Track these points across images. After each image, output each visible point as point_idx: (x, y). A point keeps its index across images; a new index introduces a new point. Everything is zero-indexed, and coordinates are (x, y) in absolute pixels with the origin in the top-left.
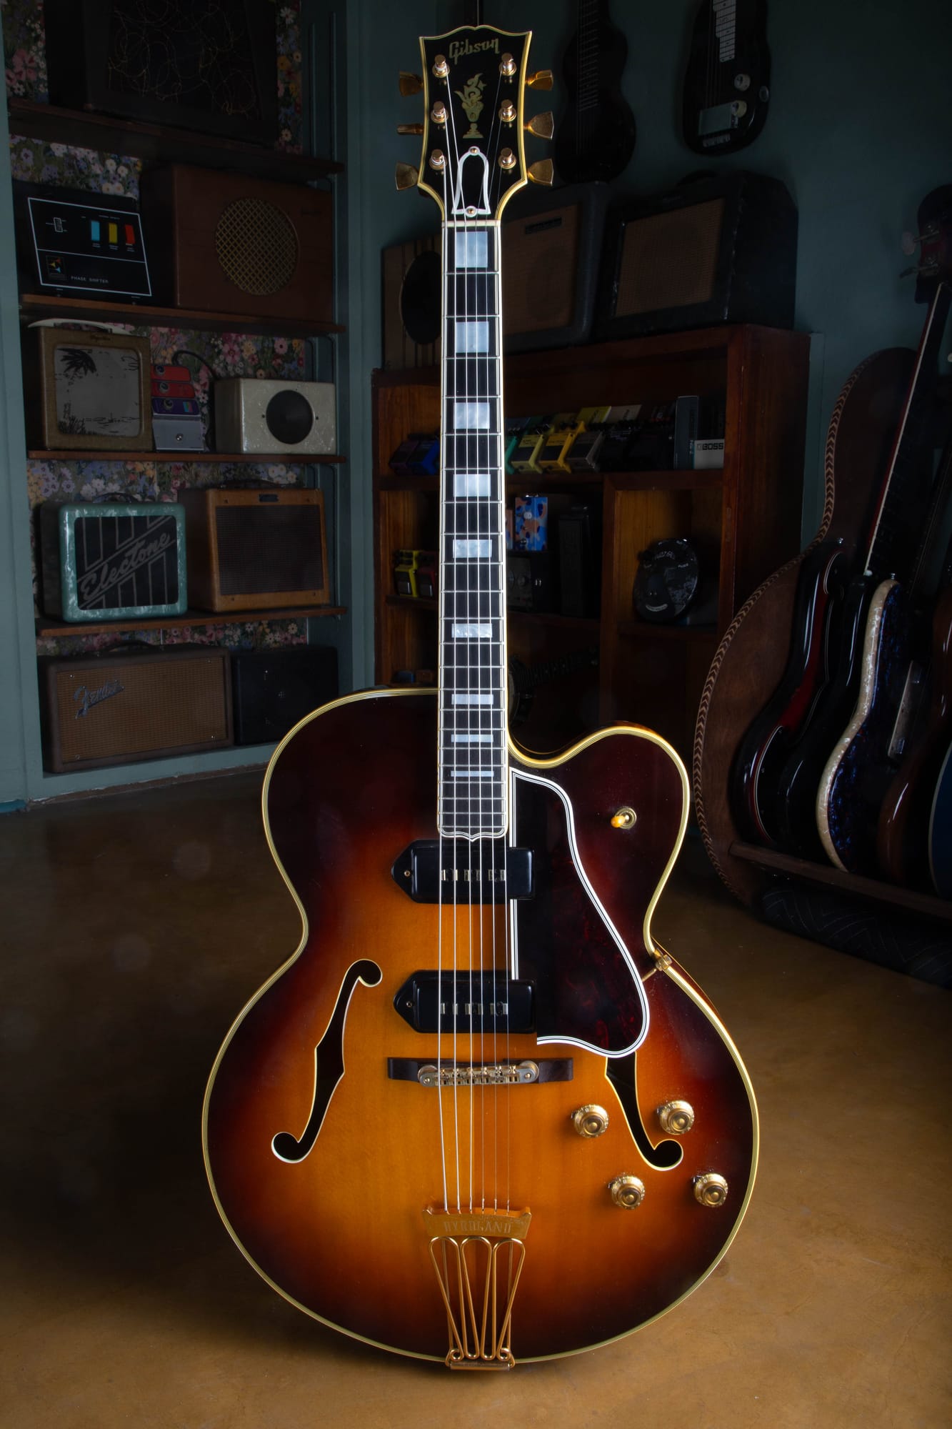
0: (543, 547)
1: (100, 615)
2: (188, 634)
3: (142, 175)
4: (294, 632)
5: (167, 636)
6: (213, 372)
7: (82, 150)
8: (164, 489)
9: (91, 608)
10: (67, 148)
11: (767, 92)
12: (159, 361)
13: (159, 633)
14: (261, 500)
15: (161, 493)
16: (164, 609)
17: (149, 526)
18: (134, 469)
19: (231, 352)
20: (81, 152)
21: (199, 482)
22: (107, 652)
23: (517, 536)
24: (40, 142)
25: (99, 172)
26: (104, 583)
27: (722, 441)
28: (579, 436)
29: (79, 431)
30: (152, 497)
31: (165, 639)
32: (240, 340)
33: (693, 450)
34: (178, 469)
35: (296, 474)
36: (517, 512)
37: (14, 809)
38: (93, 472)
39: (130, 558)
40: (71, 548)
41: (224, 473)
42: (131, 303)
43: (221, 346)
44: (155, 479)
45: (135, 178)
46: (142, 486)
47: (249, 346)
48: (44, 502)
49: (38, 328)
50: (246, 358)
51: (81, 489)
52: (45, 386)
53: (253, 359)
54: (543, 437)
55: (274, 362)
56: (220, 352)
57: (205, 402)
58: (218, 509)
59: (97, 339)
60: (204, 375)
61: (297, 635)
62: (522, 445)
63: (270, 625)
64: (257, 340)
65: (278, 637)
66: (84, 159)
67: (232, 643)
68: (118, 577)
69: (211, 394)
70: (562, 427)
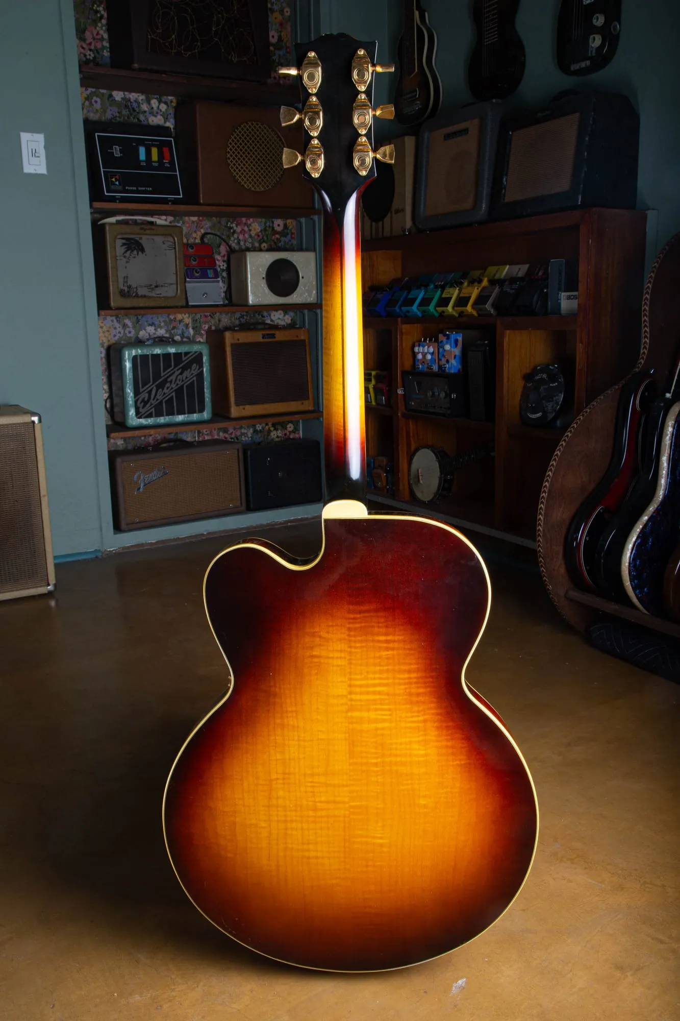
0: (459, 370)
1: (151, 422)
2: (215, 432)
3: (176, 109)
4: (291, 429)
5: (201, 435)
6: (230, 247)
7: (133, 94)
8: (196, 331)
9: (145, 418)
10: (124, 94)
11: (618, 26)
12: (191, 241)
13: (195, 432)
14: (263, 338)
15: (195, 334)
16: (195, 417)
17: (184, 359)
18: (175, 318)
19: (243, 232)
20: (133, 96)
21: (221, 326)
22: (157, 447)
23: (440, 362)
24: (104, 91)
25: (146, 109)
26: (153, 400)
27: (576, 293)
28: (484, 288)
29: (134, 295)
30: (188, 338)
31: (199, 436)
32: (249, 222)
33: (560, 299)
34: (206, 316)
35: (291, 317)
36: (440, 345)
37: (95, 556)
38: (147, 321)
39: (171, 382)
40: (130, 377)
41: (239, 318)
42: (168, 204)
43: (235, 228)
44: (190, 325)
45: (172, 111)
46: (181, 330)
47: (256, 226)
48: (114, 344)
49: (104, 225)
50: (253, 235)
51: (139, 334)
52: (110, 265)
53: (258, 236)
54: (459, 290)
55: (273, 237)
56: (234, 232)
57: (225, 268)
58: (232, 345)
59: (145, 230)
60: (223, 249)
61: (293, 432)
62: (444, 296)
63: (274, 425)
64: (261, 222)
65: (279, 433)
66: (136, 101)
67: (247, 439)
68: (163, 396)
69: (228, 262)
70: (472, 282)
